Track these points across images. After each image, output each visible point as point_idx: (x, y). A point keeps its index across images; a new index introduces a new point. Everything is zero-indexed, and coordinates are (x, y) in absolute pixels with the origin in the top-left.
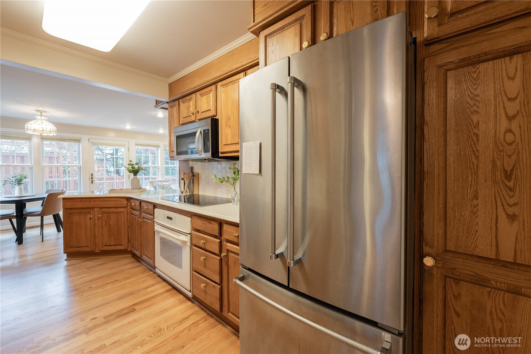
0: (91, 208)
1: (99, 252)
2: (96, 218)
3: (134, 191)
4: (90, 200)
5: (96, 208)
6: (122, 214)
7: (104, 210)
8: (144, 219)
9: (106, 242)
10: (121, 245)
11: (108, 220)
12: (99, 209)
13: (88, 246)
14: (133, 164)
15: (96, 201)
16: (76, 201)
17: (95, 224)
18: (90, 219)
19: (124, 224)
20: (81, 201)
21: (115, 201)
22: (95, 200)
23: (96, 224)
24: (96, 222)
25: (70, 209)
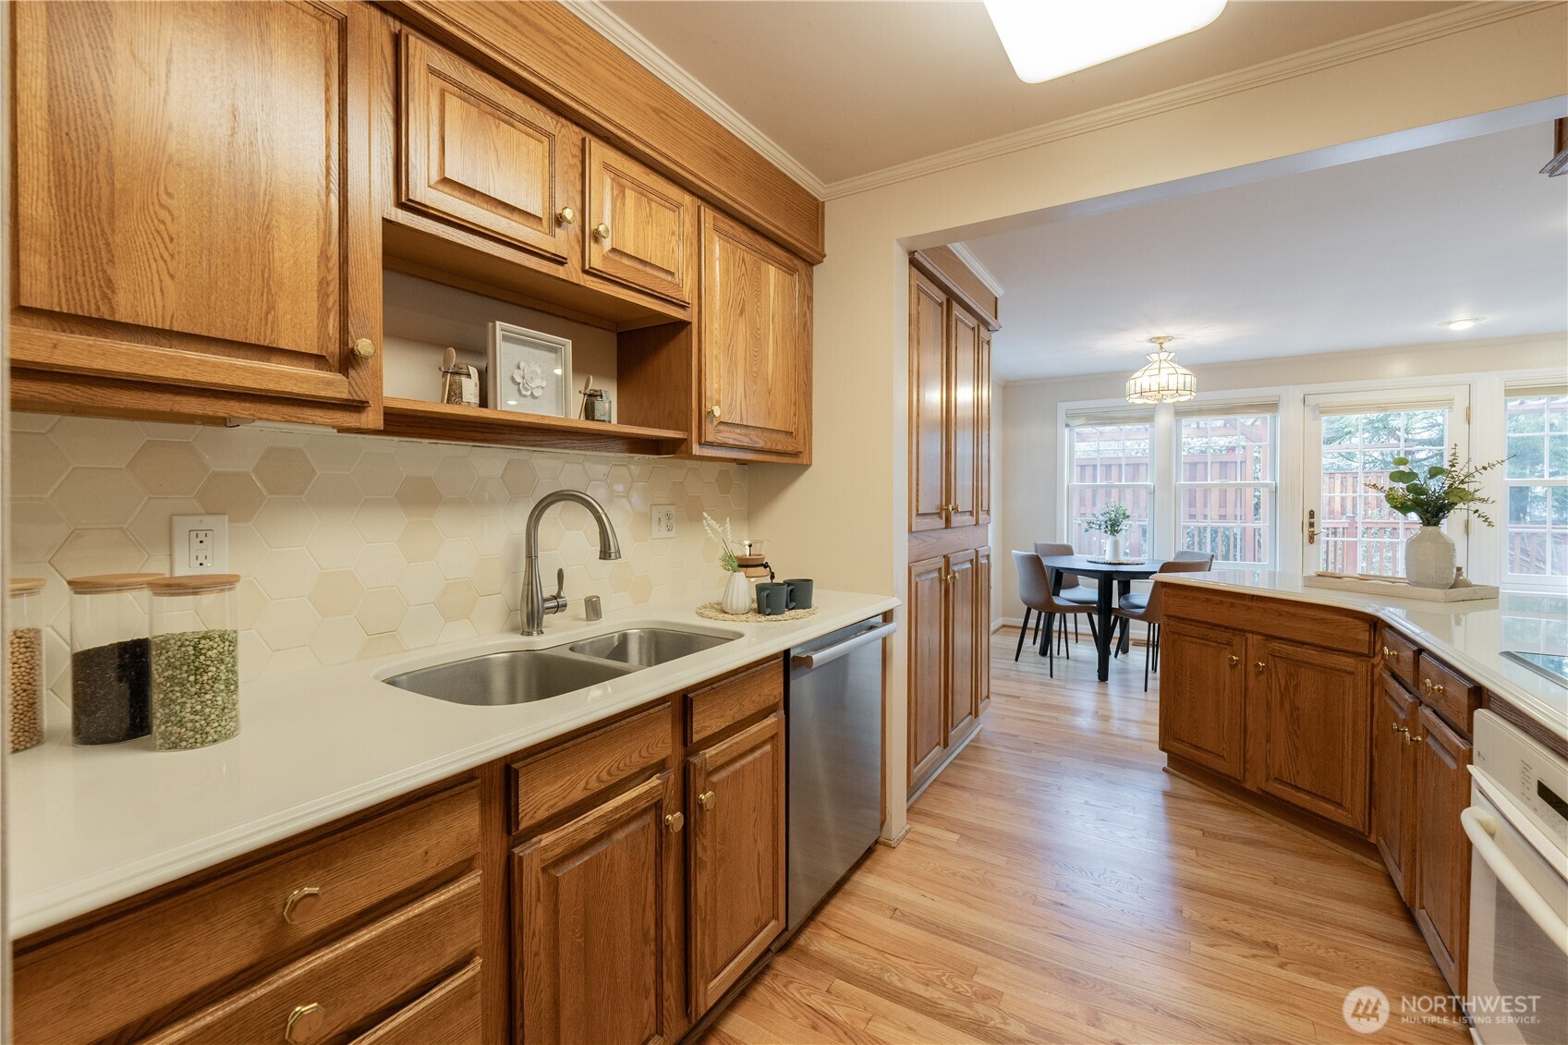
0: (1235, 629)
1: (1255, 793)
2: (1251, 667)
3: (1418, 591)
4: (1233, 601)
5: (1253, 632)
6: (1348, 679)
7: (1276, 645)
8: (1429, 740)
9: (1281, 767)
10: (1340, 805)
11: (1291, 689)
12: (1260, 637)
13: (1223, 757)
14: (1412, 475)
15: (1249, 608)
16: (1194, 598)
17: (1246, 689)
18: (1233, 666)
19: (1355, 724)
20: (1208, 600)
21: (1323, 621)
22: (1250, 604)
23: (1250, 689)
24: (1252, 682)
25: (1179, 618)
